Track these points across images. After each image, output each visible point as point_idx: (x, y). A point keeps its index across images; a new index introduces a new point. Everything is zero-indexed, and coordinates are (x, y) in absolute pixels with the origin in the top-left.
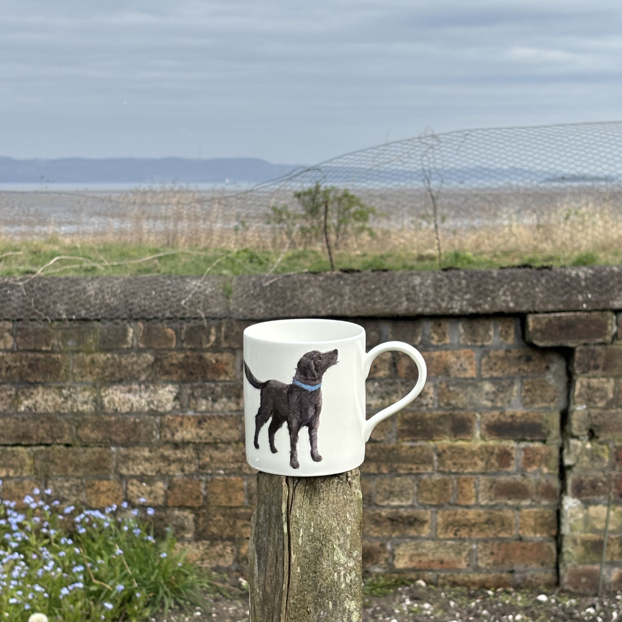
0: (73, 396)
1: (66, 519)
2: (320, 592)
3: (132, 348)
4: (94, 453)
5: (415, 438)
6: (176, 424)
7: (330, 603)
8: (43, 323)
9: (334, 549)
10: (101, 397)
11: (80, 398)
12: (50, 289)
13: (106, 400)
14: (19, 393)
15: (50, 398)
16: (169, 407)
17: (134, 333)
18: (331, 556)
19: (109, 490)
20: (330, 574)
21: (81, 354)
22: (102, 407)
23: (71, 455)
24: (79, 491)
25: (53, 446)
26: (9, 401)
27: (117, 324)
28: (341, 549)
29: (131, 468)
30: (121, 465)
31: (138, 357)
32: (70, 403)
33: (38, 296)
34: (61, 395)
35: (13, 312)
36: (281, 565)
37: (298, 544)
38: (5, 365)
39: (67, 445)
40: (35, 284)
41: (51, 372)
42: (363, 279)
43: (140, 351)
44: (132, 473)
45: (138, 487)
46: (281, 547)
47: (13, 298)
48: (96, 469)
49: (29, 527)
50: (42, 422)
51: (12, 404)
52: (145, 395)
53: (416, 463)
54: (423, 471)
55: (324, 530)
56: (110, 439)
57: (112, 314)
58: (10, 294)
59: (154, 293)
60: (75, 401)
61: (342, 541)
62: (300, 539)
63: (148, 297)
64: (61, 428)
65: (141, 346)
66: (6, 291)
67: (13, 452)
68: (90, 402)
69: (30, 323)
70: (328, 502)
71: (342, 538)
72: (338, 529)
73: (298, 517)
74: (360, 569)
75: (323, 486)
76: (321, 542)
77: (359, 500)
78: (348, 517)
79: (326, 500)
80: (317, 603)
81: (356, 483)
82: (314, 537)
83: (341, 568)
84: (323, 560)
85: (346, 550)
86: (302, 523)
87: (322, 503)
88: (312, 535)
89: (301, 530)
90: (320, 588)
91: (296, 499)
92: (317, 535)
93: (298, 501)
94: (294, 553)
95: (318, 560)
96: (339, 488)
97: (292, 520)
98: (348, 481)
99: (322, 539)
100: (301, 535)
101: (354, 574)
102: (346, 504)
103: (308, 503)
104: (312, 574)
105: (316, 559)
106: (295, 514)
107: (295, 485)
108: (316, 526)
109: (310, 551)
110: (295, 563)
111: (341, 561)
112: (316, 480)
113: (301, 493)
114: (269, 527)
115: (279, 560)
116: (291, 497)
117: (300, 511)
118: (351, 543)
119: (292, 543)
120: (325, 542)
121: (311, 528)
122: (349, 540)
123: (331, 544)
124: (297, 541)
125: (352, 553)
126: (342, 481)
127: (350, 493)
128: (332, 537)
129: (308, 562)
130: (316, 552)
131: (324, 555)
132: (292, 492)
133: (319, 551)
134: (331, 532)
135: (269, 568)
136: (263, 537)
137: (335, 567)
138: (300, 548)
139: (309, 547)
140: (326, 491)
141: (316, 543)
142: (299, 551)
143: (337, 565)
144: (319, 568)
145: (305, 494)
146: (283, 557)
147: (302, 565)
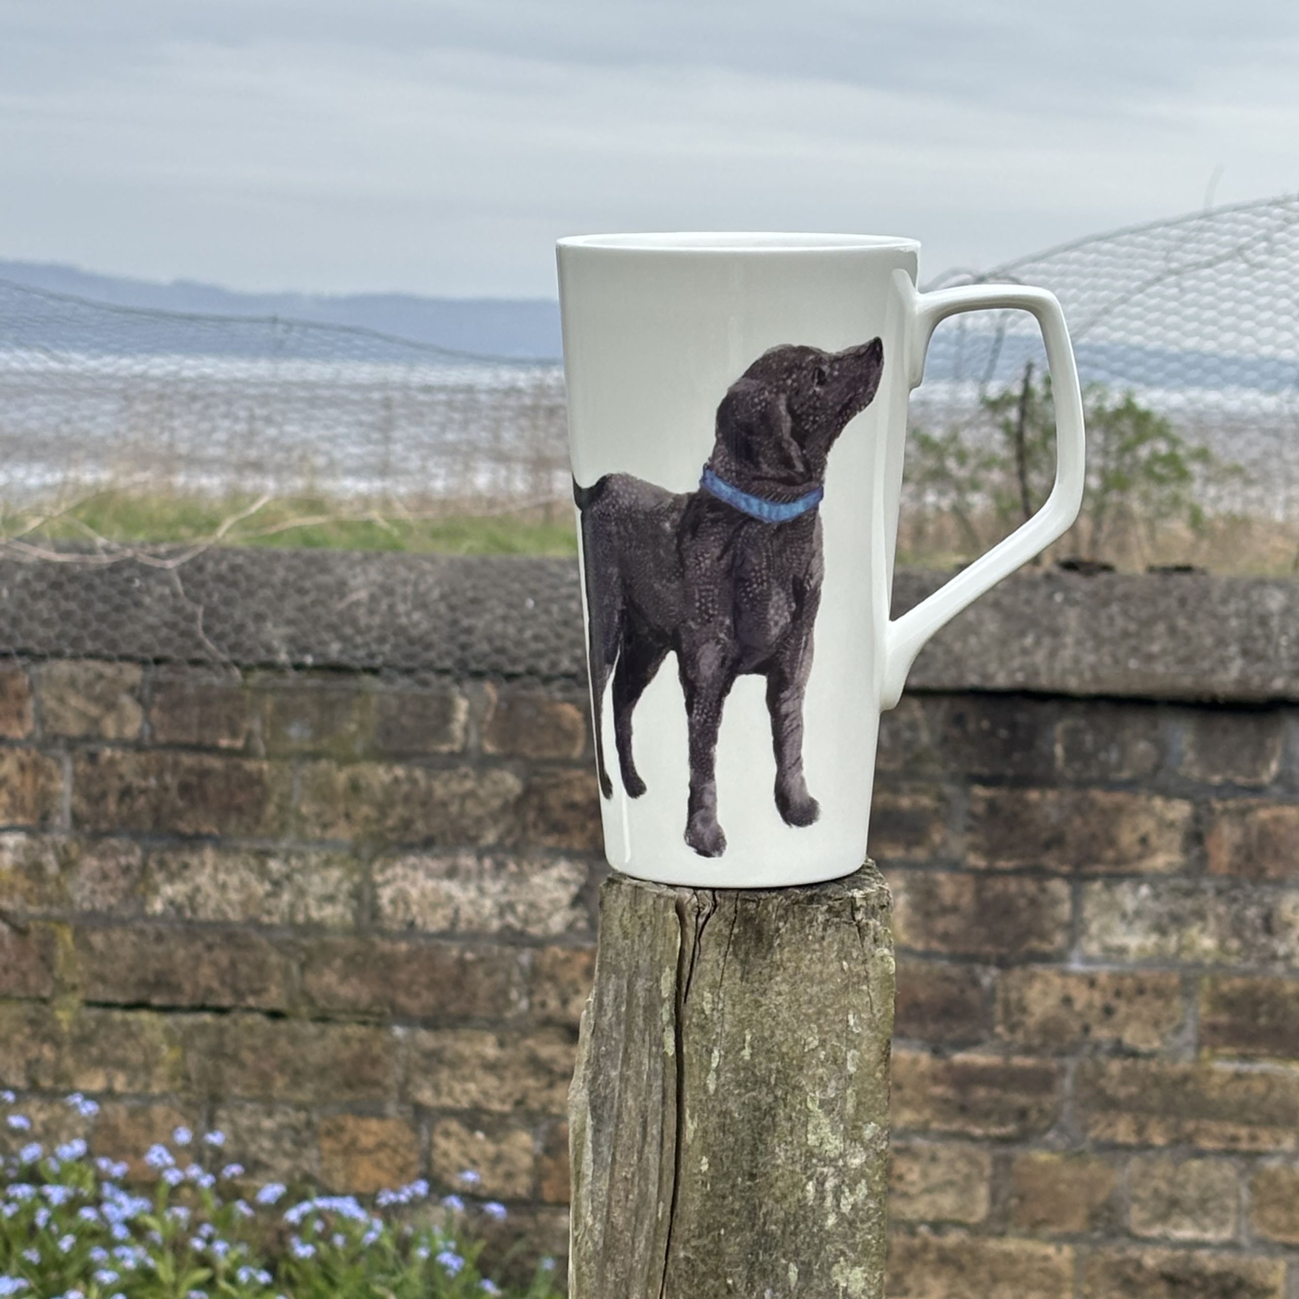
0: (298, 878)
1: (262, 1220)
2: (764, 1233)
3: (463, 755)
4: (346, 1040)
5: (1250, 1051)
6: (574, 973)
7: (791, 1265)
8: (223, 671)
9: (808, 1113)
10: (374, 886)
11: (317, 884)
12: (249, 578)
13: (386, 895)
14: (152, 864)
15: (234, 880)
16: (557, 923)
17: (471, 712)
18: (799, 1131)
19: (381, 1146)
20: (795, 1185)
21: (323, 764)
22: (375, 913)
23: (283, 1044)
24: (300, 1144)
25: (235, 1015)
26: (123, 883)
27: (425, 683)
28: (829, 1113)
29: (445, 1089)
30: (418, 1078)
31: (480, 778)
32: (286, 897)
33: (216, 597)
34: (264, 874)
35: (147, 638)
36: (654, 1147)
37: (706, 1091)
38: (115, 784)
39: (275, 1015)
40: (210, 566)
41: (239, 809)
42: (1119, 589)
43: (485, 763)
44: (447, 1101)
45: (462, 1142)
46: (657, 1097)
47: (147, 600)
48: (349, 1085)
49: (157, 1235)
50: (210, 947)
51: (129, 894)
52: (493, 887)
53: (1249, 1123)
54: (1270, 1147)
55: (782, 1057)
56: (393, 1005)
57: (410, 657)
58: (139, 590)
59: (530, 603)
60: (301, 893)
61: (831, 1093)
62: (712, 1076)
63: (514, 613)
64: (261, 967)
65: (490, 748)
66: (130, 580)
67: (126, 1024)
68: (342, 897)
69: (190, 670)
70: (795, 975)
71: (833, 1083)
72: (822, 1057)
73: (708, 1012)
74: (881, 1178)
75: (783, 930)
76: (771, 1090)
77: (887, 977)
78: (852, 1022)
79: (790, 971)
80: (753, 1263)
81: (880, 928)
82: (753, 1073)
83: (825, 1170)
84: (776, 1141)
85: (842, 1119)
86: (719, 1030)
87: (778, 979)
88: (749, 1067)
89: (716, 1053)
90: (765, 1224)
91: (705, 960)
92: (760, 1070)
93: (709, 967)
94: (692, 1117)
95: (760, 1140)
96: (828, 940)
97: (690, 1019)
98: (854, 919)
99: (773, 1081)
100: (714, 1065)
101: (865, 1191)
102: (846, 986)
103: (739, 975)
104: (743, 1181)
105: (754, 1139)
106: (700, 1003)
107: (703, 919)
108: (759, 1042)
109: (740, 1114)
110: (695, 1143)
111: (827, 1149)
112: (763, 912)
113: (718, 945)
114: (627, 1041)
115: (649, 1134)
116: (689, 954)
117: (713, 998)
118: (857, 1099)
119: (688, 1087)
120: (783, 1091)
121: (744, 1047)
122: (854, 1091)
123: (799, 1098)
124: (702, 1083)
125: (860, 1130)
126: (839, 919)
127: (861, 956)
128: (804, 1077)
129: (732, 1145)
130: (755, 1119)
131: (779, 1128)
132: (692, 939)
133: (765, 1114)
134: (802, 1064)
135: (621, 1156)
136: (609, 1068)
137: (809, 1166)
138: (709, 1101)
139: (736, 1101)
140: (789, 946)
141: (757, 1091)
142: (708, 1110)
143: (814, 1161)
144: (764, 1165)
145: (731, 949)
146: (660, 1125)
147: (714, 1152)
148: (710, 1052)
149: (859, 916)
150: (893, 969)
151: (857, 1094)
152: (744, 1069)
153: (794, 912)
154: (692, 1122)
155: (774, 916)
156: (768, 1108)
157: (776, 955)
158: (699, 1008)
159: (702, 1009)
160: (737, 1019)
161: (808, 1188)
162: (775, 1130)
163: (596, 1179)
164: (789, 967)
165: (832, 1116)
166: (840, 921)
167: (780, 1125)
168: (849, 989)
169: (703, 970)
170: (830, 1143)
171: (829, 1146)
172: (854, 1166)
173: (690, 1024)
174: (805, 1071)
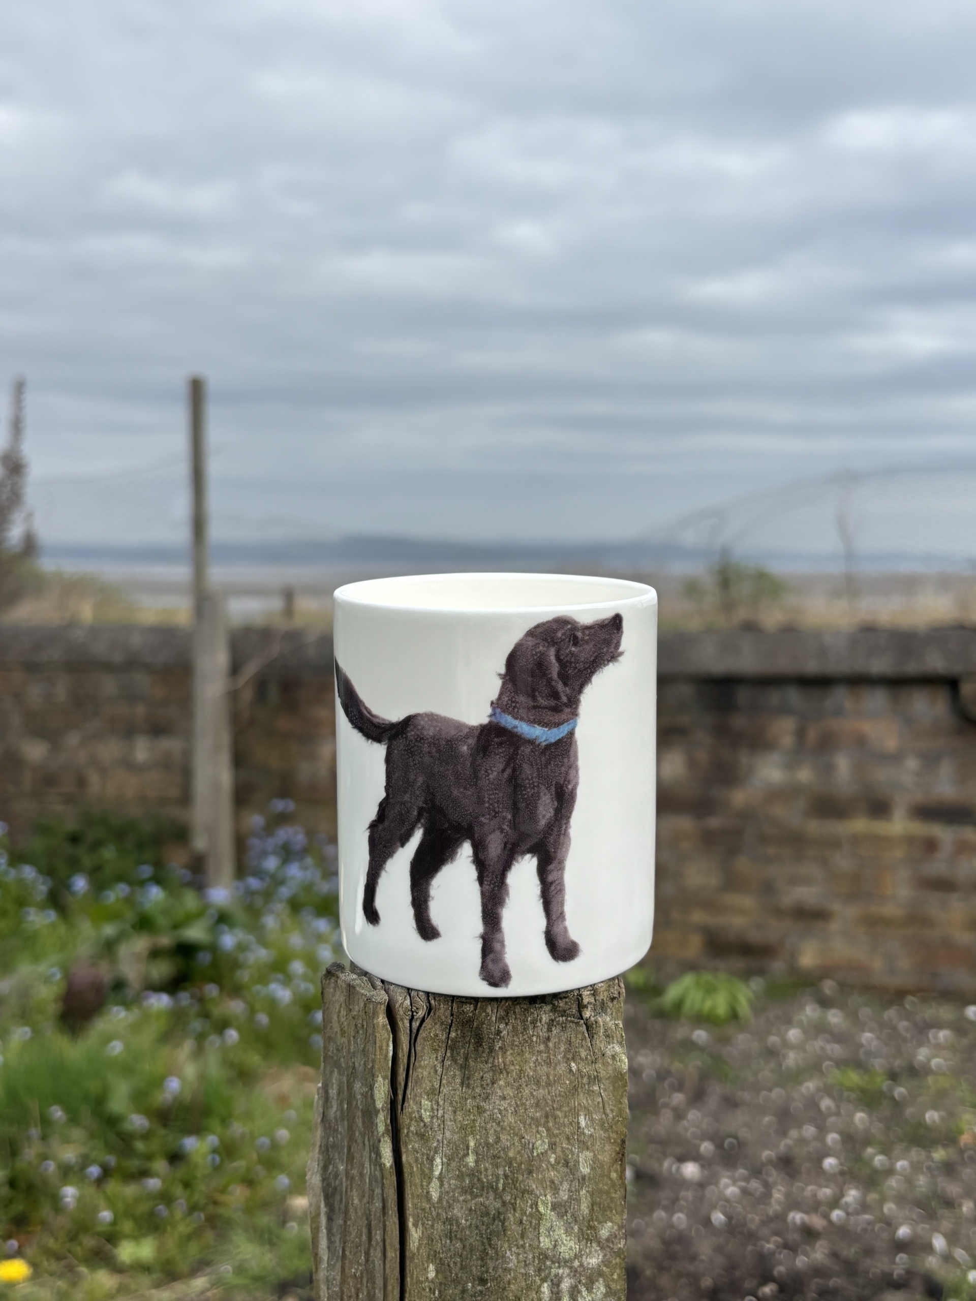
5: (824, 818)
9: (540, 1217)
18: (531, 1234)
28: (561, 1216)
36: (379, 1254)
37: (429, 1199)
42: (765, 637)
46: (378, 1204)
55: (509, 1162)
61: (564, 1195)
62: (435, 1184)
70: (520, 1079)
71: (566, 1186)
72: (552, 1160)
73: (427, 1120)
74: (619, 1275)
75: (505, 1032)
76: (498, 1195)
77: (618, 1077)
78: (583, 1123)
79: (514, 1074)
81: (611, 1024)
82: (479, 1180)
83: (561, 1271)
84: (506, 1245)
85: (576, 1221)
86: (440, 1138)
87: (502, 1083)
88: (472, 1174)
89: (438, 1160)
91: (420, 1066)
92: (486, 1176)
93: (425, 1073)
94: (416, 1225)
95: (490, 1245)
96: (554, 1040)
97: (409, 1128)
98: (582, 1019)
99: (500, 1186)
100: (437, 1173)
101: (603, 1289)
102: (575, 1088)
103: (458, 1080)
104: (473, 1286)
105: (483, 1244)
106: (418, 1111)
107: (418, 1024)
108: (483, 1148)
109: (467, 1220)
110: (421, 1251)
111: (562, 1251)
112: (481, 1015)
113: (434, 1050)
114: (350, 1138)
115: (374, 1239)
116: (403, 1061)
117: (432, 1105)
118: (592, 1199)
119: (410, 1196)
120: (512, 1195)
121: (468, 1154)
122: (587, 1191)
123: (530, 1201)
124: (425, 1191)
125: (595, 1230)
126: (564, 1018)
127: (590, 1055)
128: (534, 1181)
129: (460, 1251)
130: (483, 1224)
131: (509, 1233)
132: (406, 1045)
133: (494, 1219)
134: (531, 1168)
135: (351, 1252)
136: (337, 1160)
137: (543, 1268)
138: (433, 1209)
139: (462, 1208)
140: (512, 1048)
141: (484, 1196)
142: (433, 1217)
143: (548, 1263)
144: (495, 1269)
145: (448, 1054)
146: (382, 1233)
147: (441, 1259)
148: (431, 1160)
149: (587, 1014)
150: (625, 1067)
151: (592, 1194)
152: (469, 1175)
153: (515, 1012)
154: (416, 1230)
155: (494, 1018)
156: (496, 1213)
157: (498, 1059)
158: (417, 1116)
159: (421, 1117)
160: (459, 1126)
161: (542, 1289)
162: (505, 1234)
163: (330, 1267)
164: (513, 1071)
165: (565, 1218)
166: (566, 1020)
167: (511, 1230)
168: (579, 1090)
169: (420, 1077)
170: (564, 1245)
171: (563, 1248)
172: (590, 1266)
173: (408, 1133)
174: (534, 1175)
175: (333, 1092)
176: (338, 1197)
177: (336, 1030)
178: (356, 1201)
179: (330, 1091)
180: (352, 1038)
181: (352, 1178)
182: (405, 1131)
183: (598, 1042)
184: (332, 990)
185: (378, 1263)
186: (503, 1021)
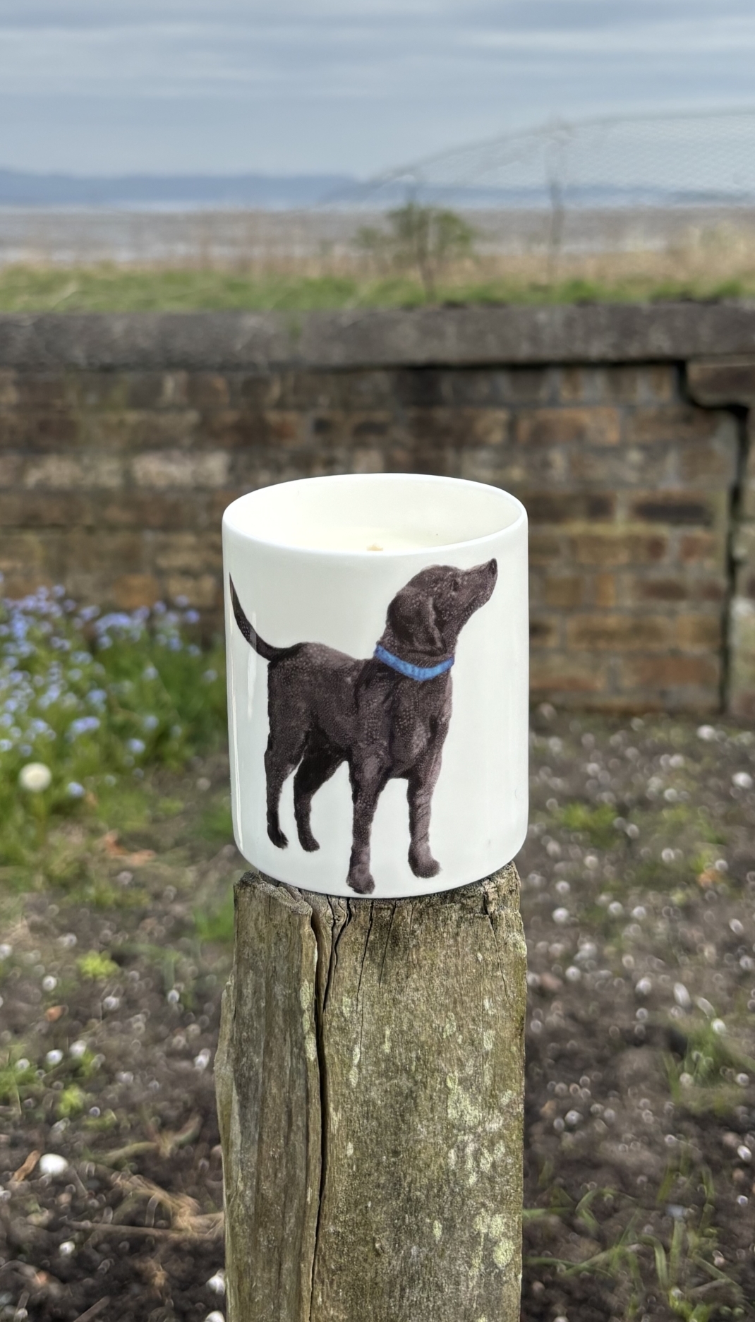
2: (409, 1200)
7: (437, 1224)
9: (447, 1091)
18: (439, 1108)
19: (142, 587)
20: (437, 1155)
28: (466, 1089)
29: (171, 559)
30: (158, 555)
36: (300, 1137)
37: (348, 1085)
44: (174, 564)
46: (300, 1093)
48: (127, 559)
55: (421, 1046)
56: (144, 521)
61: (469, 1070)
62: (354, 1070)
70: (432, 971)
71: (471, 1062)
72: (460, 1041)
73: (347, 1015)
74: (517, 1136)
75: (419, 932)
76: (411, 1076)
77: (519, 961)
78: (487, 1005)
79: (427, 968)
80: (400, 1226)
81: (511, 915)
82: (394, 1064)
83: (466, 1138)
84: (417, 1120)
85: (480, 1092)
86: (359, 1030)
87: (415, 976)
88: (388, 1059)
89: (357, 1050)
90: (410, 1191)
91: (341, 968)
92: (401, 1060)
93: (346, 974)
94: (336, 1110)
95: (403, 1121)
96: (462, 934)
97: (330, 1023)
98: (487, 913)
99: (413, 1068)
100: (356, 1061)
101: (503, 1149)
102: (481, 976)
103: (376, 977)
104: (387, 1159)
105: (397, 1120)
106: (339, 1008)
107: (339, 930)
108: (398, 1035)
109: (382, 1101)
110: (340, 1132)
111: (467, 1120)
112: (397, 917)
113: (354, 952)
114: (268, 1034)
115: (294, 1124)
116: (326, 964)
117: (352, 1001)
118: (494, 1071)
119: (331, 1084)
120: (423, 1075)
121: (384, 1042)
122: (490, 1065)
123: (439, 1079)
124: (345, 1078)
125: (496, 1098)
126: (472, 915)
127: (495, 946)
128: (443, 1060)
129: (376, 1128)
130: (397, 1103)
131: (420, 1108)
132: (329, 950)
133: (407, 1097)
134: (440, 1049)
135: (268, 1136)
136: (252, 1054)
137: (450, 1136)
138: (352, 1094)
139: (378, 1090)
140: (424, 945)
141: (398, 1078)
142: (352, 1101)
143: (455, 1131)
144: (407, 1141)
145: (367, 955)
146: (305, 1119)
147: (358, 1138)
148: (351, 1050)
149: (491, 909)
150: (525, 952)
151: (494, 1067)
152: (385, 1061)
153: (428, 914)
154: (337, 1114)
155: (409, 921)
156: (409, 1093)
157: (412, 955)
158: (339, 1013)
159: (342, 1013)
160: (376, 1017)
161: (449, 1155)
162: (416, 1110)
163: (244, 1149)
164: (425, 965)
165: (471, 1090)
166: (474, 916)
167: (422, 1105)
168: (484, 977)
169: (341, 977)
170: (469, 1114)
171: (468, 1116)
172: (492, 1130)
173: (330, 1028)
174: (444, 1055)
175: (248, 991)
176: (252, 1086)
177: (251, 936)
178: (274, 1091)
179: (245, 991)
180: (273, 945)
181: (271, 1070)
182: (328, 1026)
183: (501, 933)
184: (247, 899)
185: (300, 1147)
186: (417, 922)
